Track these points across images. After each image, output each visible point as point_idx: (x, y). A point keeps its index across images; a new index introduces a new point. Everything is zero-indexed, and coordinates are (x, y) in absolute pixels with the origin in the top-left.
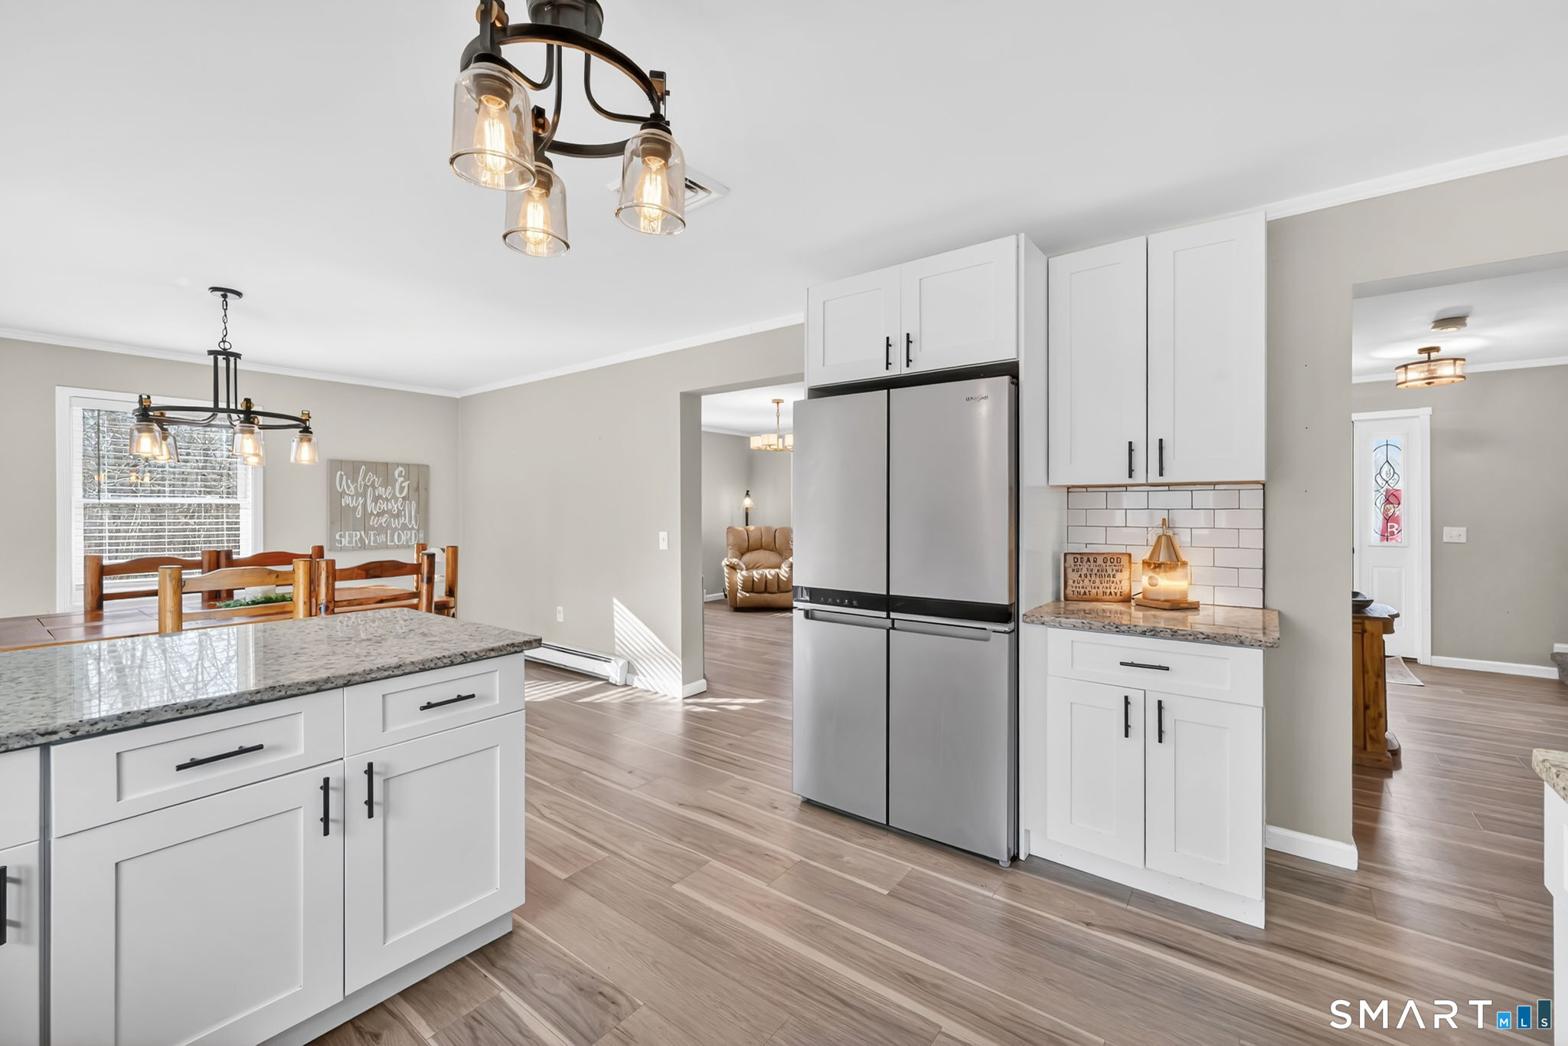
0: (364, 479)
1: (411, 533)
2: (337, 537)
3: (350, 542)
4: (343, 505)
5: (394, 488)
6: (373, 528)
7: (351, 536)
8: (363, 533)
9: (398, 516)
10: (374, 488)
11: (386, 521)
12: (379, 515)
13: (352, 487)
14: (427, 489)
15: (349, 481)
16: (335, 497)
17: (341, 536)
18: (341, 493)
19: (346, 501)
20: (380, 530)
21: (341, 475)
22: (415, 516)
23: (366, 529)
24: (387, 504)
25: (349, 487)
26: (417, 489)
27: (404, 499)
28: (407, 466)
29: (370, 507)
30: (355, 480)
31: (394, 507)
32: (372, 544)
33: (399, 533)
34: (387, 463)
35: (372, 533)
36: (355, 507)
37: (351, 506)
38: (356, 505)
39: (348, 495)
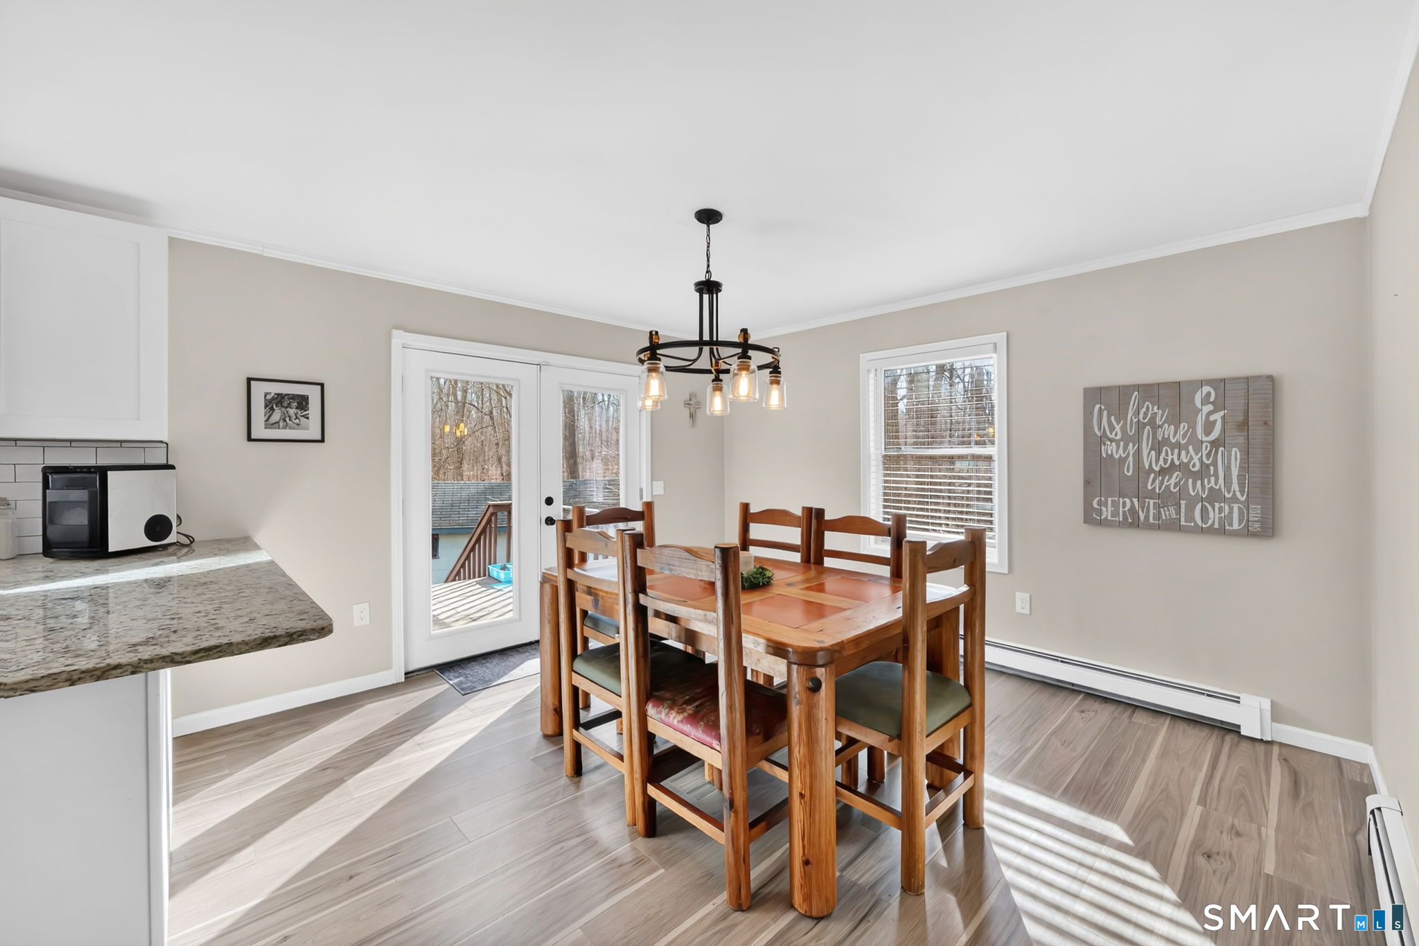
0: (1137, 414)
2: (1094, 505)
3: (1115, 514)
5: (1193, 426)
6: (1153, 495)
7: (1115, 504)
8: (1135, 500)
9: (1201, 475)
10: (1156, 427)
11: (1178, 484)
12: (1163, 472)
13: (1118, 428)
15: (1113, 418)
16: (1092, 443)
17: (1099, 503)
18: (1102, 438)
19: (1110, 448)
20: (1167, 498)
21: (1100, 410)
22: (1241, 476)
23: (1141, 494)
24: (1180, 454)
25: (1112, 428)
26: (1244, 424)
27: (1215, 444)
28: (1221, 382)
29: (1148, 458)
30: (1121, 416)
31: (1195, 459)
32: (1151, 520)
33: (1203, 506)
34: (1178, 384)
35: (1152, 502)
36: (1122, 461)
37: (1117, 457)
38: (1123, 456)
39: (1111, 440)
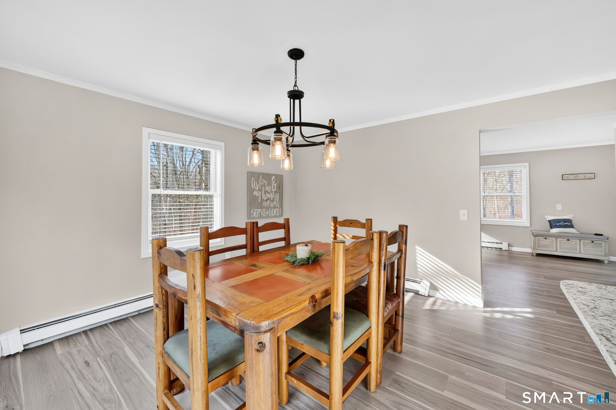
0: (261, 182)
1: (277, 210)
2: (252, 212)
3: (256, 215)
4: (254, 195)
5: (271, 187)
6: (264, 207)
7: (256, 212)
8: (261, 209)
9: (273, 201)
10: (265, 187)
11: (269, 204)
12: (267, 200)
13: (257, 186)
14: (282, 187)
15: (256, 183)
16: (250, 190)
17: (253, 211)
18: (253, 189)
19: (255, 193)
20: (267, 208)
21: (253, 180)
22: (279, 201)
23: (262, 207)
24: (269, 195)
25: (256, 186)
26: (279, 187)
27: (275, 192)
28: (276, 175)
29: (263, 196)
30: (258, 183)
31: (271, 196)
32: (264, 216)
33: (273, 210)
34: (269, 174)
35: (264, 210)
36: (258, 196)
37: (257, 196)
38: (258, 195)
39: (256, 190)
